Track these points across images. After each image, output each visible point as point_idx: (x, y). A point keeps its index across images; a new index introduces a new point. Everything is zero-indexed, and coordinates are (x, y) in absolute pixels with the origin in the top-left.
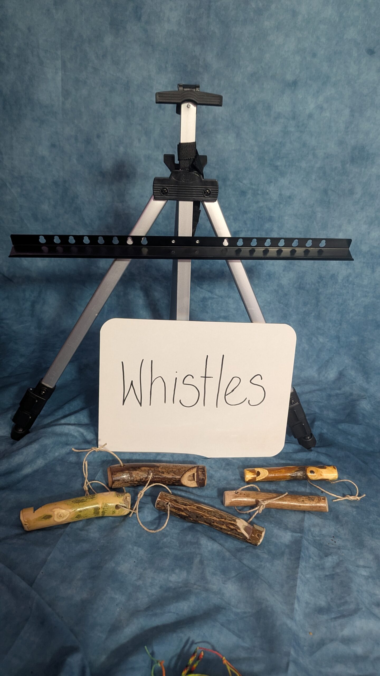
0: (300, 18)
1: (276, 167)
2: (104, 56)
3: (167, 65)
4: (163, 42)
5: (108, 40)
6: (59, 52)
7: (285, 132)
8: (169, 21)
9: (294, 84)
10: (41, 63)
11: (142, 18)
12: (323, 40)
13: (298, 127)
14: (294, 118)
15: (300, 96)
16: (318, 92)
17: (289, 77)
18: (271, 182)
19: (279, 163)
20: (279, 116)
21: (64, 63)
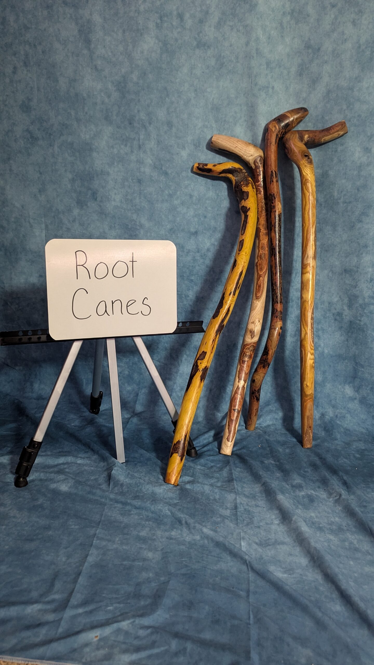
0: (194, 198)
1: (192, 280)
2: (74, 221)
3: (115, 225)
4: (112, 212)
5: (76, 212)
6: (43, 220)
7: (194, 260)
8: (114, 200)
9: (196, 233)
10: (31, 226)
11: (97, 199)
12: (210, 208)
13: (202, 256)
14: (198, 252)
15: (200, 240)
16: (210, 237)
17: (193, 230)
18: (190, 289)
19: (193, 278)
20: (189, 251)
21: (47, 226)
